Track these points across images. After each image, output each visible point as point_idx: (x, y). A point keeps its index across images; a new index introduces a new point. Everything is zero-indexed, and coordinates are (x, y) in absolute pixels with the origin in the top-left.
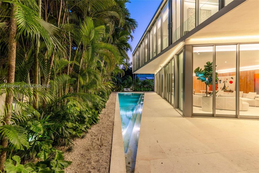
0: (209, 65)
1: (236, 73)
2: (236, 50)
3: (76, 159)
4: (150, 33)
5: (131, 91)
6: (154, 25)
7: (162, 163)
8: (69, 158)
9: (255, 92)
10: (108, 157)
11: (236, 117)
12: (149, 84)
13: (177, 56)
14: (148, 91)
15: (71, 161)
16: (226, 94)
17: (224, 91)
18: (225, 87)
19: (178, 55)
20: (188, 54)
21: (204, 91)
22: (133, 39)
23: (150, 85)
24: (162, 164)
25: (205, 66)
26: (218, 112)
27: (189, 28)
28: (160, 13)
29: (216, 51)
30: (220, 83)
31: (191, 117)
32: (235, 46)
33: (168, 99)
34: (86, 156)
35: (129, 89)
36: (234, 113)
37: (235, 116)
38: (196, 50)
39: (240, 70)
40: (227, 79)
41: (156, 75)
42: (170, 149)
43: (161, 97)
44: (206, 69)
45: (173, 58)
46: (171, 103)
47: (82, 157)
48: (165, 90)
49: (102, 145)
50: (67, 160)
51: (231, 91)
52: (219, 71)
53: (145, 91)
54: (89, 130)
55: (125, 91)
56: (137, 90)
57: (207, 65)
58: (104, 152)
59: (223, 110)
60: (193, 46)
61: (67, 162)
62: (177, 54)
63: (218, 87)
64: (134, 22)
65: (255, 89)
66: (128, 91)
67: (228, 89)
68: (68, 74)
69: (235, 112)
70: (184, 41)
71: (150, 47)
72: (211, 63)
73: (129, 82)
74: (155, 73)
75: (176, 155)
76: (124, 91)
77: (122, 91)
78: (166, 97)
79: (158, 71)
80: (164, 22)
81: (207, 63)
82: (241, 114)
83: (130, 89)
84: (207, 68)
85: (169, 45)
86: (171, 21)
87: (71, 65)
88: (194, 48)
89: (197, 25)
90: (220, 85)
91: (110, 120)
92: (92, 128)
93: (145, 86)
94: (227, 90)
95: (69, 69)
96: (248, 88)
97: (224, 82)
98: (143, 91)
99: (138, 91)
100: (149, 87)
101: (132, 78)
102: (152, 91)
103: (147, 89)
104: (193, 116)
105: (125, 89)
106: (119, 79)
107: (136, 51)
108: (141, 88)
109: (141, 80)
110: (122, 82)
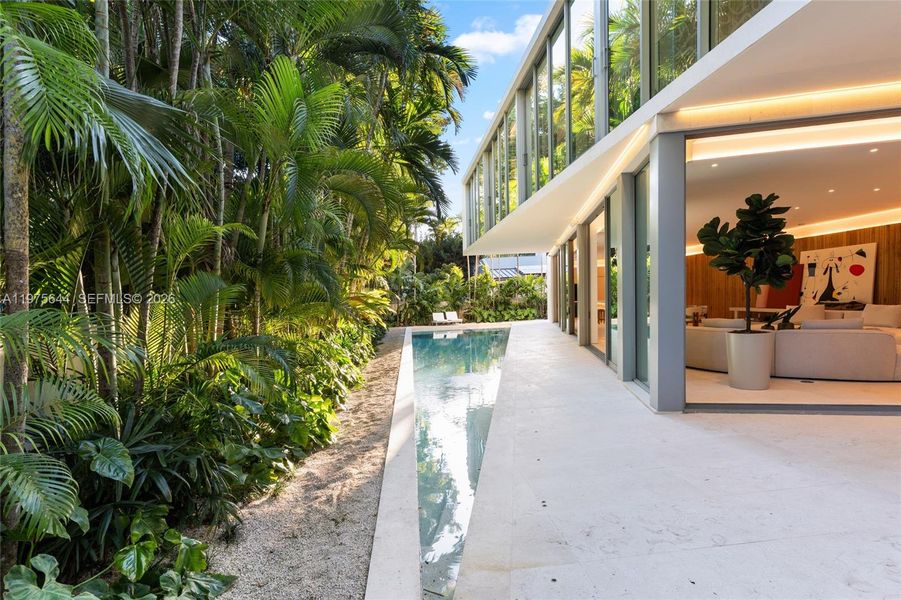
0: (759, 210)
3: (249, 566)
5: (461, 320)
7: (554, 580)
8: (227, 563)
10: (362, 559)
12: (527, 292)
15: (233, 573)
18: (830, 288)
19: (632, 176)
22: (461, 124)
24: (553, 583)
25: (740, 213)
26: (793, 390)
30: (812, 274)
31: (684, 412)
34: (283, 556)
40: (840, 259)
42: (587, 530)
44: (744, 223)
46: (608, 361)
47: (273, 562)
49: (343, 520)
50: (221, 571)
51: (854, 306)
52: (802, 229)
53: (515, 320)
55: (438, 321)
56: (485, 314)
57: (747, 207)
58: (348, 543)
59: (816, 382)
61: (218, 577)
63: (803, 290)
64: (460, 59)
67: (845, 298)
68: (219, 272)
72: (764, 198)
73: (452, 289)
75: (608, 553)
81: (748, 201)
84: (750, 218)
87: (228, 238)
88: (688, 142)
90: (813, 285)
92: (310, 461)
93: (513, 301)
94: (840, 302)
95: (219, 254)
97: (828, 270)
99: (488, 321)
100: (528, 302)
101: (465, 271)
102: (540, 318)
103: (520, 312)
104: (689, 408)
105: (437, 317)
106: (416, 279)
107: (475, 171)
108: (500, 309)
109: (497, 279)
110: (425, 288)
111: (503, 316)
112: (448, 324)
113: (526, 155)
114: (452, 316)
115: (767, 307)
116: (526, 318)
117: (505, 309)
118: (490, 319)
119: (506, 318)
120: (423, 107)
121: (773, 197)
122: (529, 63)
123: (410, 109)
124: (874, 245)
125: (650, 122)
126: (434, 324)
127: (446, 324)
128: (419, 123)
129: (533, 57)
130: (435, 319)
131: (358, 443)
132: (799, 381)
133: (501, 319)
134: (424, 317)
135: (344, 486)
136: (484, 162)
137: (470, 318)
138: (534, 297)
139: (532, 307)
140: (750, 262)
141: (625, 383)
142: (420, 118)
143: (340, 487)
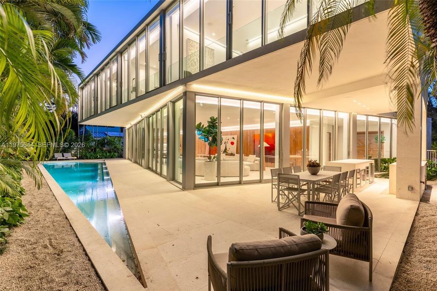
0: (214, 121)
1: (239, 132)
2: (240, 106)
4: (123, 57)
5: (73, 158)
6: (132, 45)
9: (254, 154)
11: (240, 183)
12: (112, 145)
13: (172, 103)
14: (112, 157)
16: (228, 157)
17: (226, 154)
18: (226, 149)
19: (174, 102)
20: (190, 104)
21: (202, 155)
22: (86, 59)
23: (115, 147)
24: (173, 246)
25: (209, 122)
26: (223, 180)
27: (188, 66)
28: (144, 30)
29: (222, 104)
31: (194, 189)
32: (239, 101)
33: (154, 168)
35: (68, 155)
36: (237, 179)
37: (238, 182)
38: (200, 100)
39: (244, 129)
40: (228, 140)
41: (129, 129)
42: (178, 229)
43: (141, 166)
44: (209, 125)
45: (165, 105)
46: (161, 175)
48: (149, 154)
49: (62, 252)
51: (232, 155)
52: (224, 129)
53: (106, 158)
54: (9, 239)
55: (59, 158)
56: (88, 155)
58: (72, 259)
60: (196, 94)
62: (173, 100)
64: (93, 30)
65: (254, 152)
66: (65, 160)
67: (229, 152)
69: (239, 178)
70: (186, 86)
71: (123, 81)
72: (215, 118)
74: (127, 126)
75: (187, 233)
76: (56, 160)
77: (51, 160)
78: (150, 166)
79: (133, 122)
80: (150, 44)
81: (211, 118)
82: (245, 179)
83: (72, 154)
84: (211, 124)
85: (161, 86)
86: (165, 50)
88: (197, 96)
89: (201, 70)
90: (223, 147)
91: (51, 213)
92: (14, 234)
93: (104, 149)
96: (248, 150)
97: (225, 143)
98: (101, 158)
99: (90, 158)
100: (113, 149)
101: (76, 131)
103: (108, 154)
109: (96, 137)
124: (237, 136)
127: (63, 160)
130: (56, 157)
139: (115, 152)
140: (210, 138)
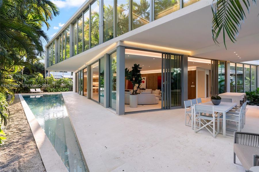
4: (74, 27)
5: (42, 91)
6: (80, 18)
7: (123, 170)
12: (66, 83)
19: (109, 54)
28: (88, 7)
31: (124, 114)
42: (122, 152)
44: (133, 70)
51: (143, 89)
53: (62, 91)
57: (134, 66)
72: (137, 65)
73: (38, 81)
88: (126, 49)
93: (61, 86)
96: (154, 86)
100: (66, 86)
101: (44, 75)
102: (70, 91)
103: (64, 89)
104: (126, 113)
105: (32, 90)
106: (23, 77)
107: (51, 44)
108: (57, 88)
109: (56, 79)
110: (27, 80)
111: (58, 90)
112: (37, 92)
113: (73, 43)
114: (38, 90)
115: (128, 89)
116: (66, 91)
117: (58, 88)
118: (53, 91)
119: (59, 91)
120: (36, 17)
121: (139, 65)
122: (76, 17)
123: (30, 16)
124: (146, 77)
125: (117, 42)
126: (31, 93)
127: (36, 93)
128: (34, 23)
129: (77, 15)
130: (31, 91)
131: (17, 142)
132: (141, 105)
133: (58, 91)
134: (26, 90)
135: (19, 162)
136: (55, 41)
137: (45, 91)
138: (68, 85)
139: (68, 88)
140: (134, 79)
141: (107, 108)
142: (34, 21)
143: (17, 164)
